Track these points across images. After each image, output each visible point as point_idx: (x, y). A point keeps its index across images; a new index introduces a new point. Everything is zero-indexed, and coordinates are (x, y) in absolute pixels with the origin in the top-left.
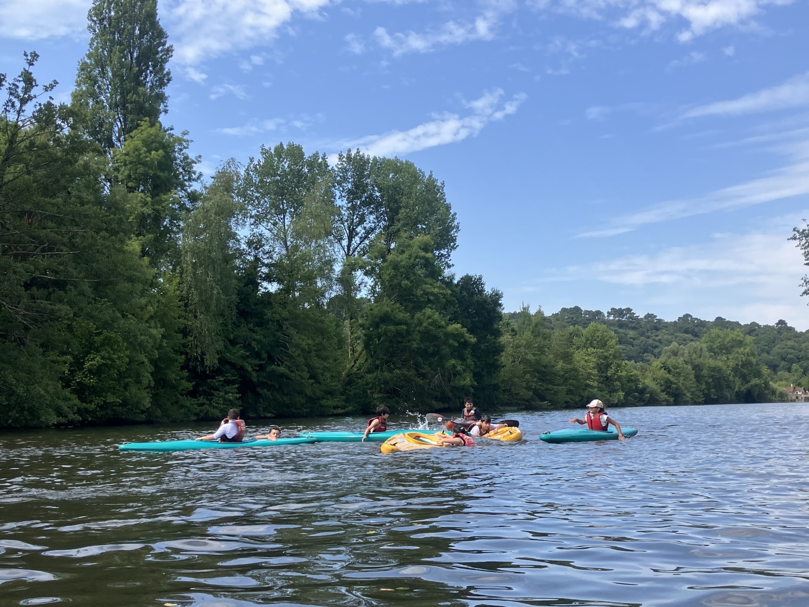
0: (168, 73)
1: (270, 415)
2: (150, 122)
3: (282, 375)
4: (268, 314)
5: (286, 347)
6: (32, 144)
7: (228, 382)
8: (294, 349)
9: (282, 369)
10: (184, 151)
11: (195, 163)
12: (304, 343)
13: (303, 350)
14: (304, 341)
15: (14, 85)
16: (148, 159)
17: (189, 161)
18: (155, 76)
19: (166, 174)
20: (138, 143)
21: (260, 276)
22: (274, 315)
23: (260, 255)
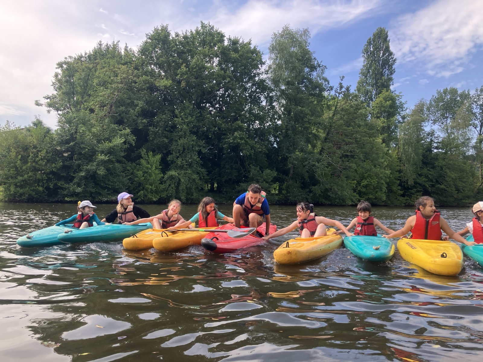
0: (394, 69)
2: (386, 90)
3: (442, 189)
4: (437, 164)
5: (445, 177)
7: (418, 191)
8: (448, 178)
9: (442, 186)
10: (400, 100)
11: (404, 104)
12: (453, 176)
13: (452, 178)
14: (453, 175)
15: (336, 89)
16: (385, 105)
17: (402, 103)
18: (389, 71)
19: (393, 110)
20: (382, 99)
21: (433, 148)
22: (439, 164)
23: (433, 139)
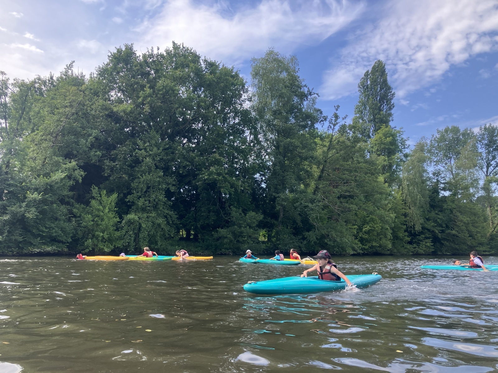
0: (393, 104)
1: (448, 254)
2: (386, 126)
3: (454, 235)
4: (445, 206)
5: (455, 222)
6: (339, 141)
7: (427, 238)
8: (460, 223)
9: (454, 232)
10: (401, 136)
11: (407, 141)
13: (464, 223)
14: (466, 219)
15: (331, 119)
16: (385, 141)
17: (404, 140)
18: (387, 106)
19: (394, 147)
20: (381, 135)
21: (440, 189)
22: (448, 206)
23: (440, 179)
